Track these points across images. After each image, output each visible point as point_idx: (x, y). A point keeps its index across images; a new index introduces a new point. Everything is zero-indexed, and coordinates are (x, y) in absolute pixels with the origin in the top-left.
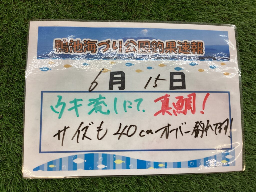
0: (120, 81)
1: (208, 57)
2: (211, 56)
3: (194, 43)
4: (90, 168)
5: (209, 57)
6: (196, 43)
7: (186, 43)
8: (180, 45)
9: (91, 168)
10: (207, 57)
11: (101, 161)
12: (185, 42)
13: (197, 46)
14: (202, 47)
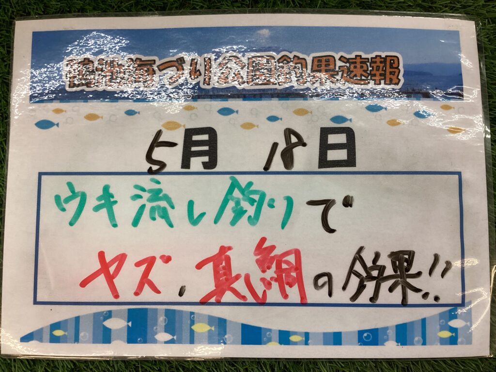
0: (206, 148)
1: (411, 91)
2: (418, 90)
3: (378, 60)
4: (139, 339)
5: (413, 90)
6: (383, 60)
7: (358, 60)
8: (346, 63)
9: (141, 340)
10: (408, 90)
11: (164, 324)
12: (356, 56)
13: (385, 66)
14: (397, 68)
